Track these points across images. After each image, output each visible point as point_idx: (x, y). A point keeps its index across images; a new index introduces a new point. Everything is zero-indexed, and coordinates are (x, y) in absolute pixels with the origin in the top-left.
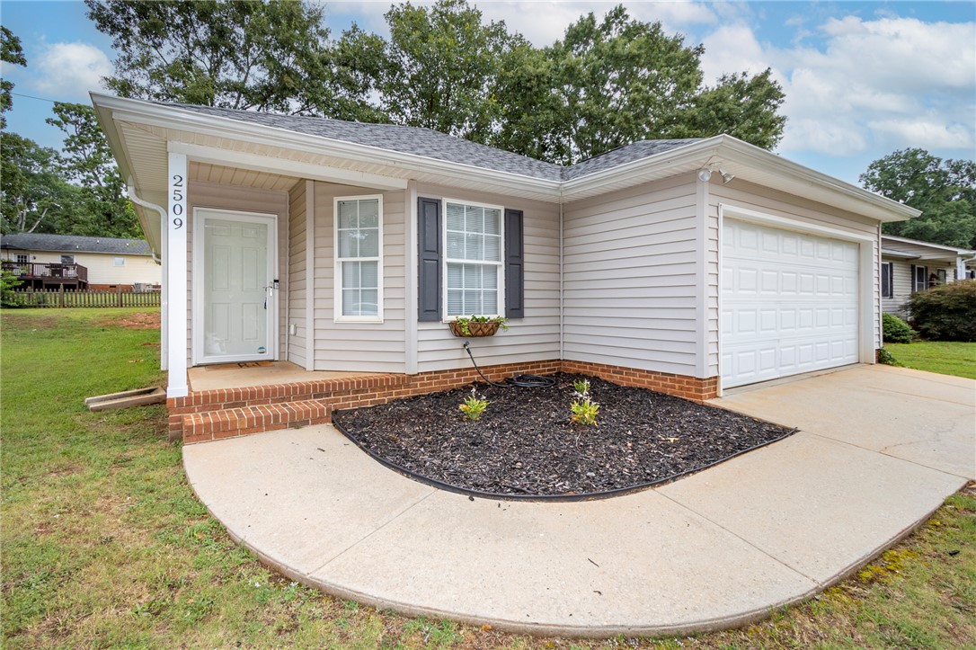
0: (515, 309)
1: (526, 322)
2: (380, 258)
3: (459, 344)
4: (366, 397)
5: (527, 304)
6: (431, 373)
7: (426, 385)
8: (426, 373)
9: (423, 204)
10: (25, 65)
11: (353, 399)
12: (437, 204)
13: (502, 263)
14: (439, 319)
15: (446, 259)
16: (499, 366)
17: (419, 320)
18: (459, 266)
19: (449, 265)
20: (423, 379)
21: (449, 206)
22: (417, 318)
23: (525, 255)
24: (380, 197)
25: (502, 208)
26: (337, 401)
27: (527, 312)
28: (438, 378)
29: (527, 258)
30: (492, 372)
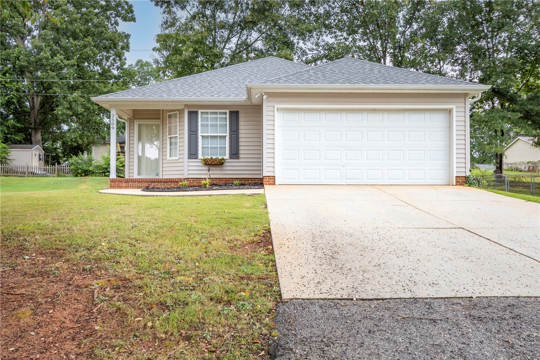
0: (235, 154)
1: (241, 160)
2: (178, 135)
3: (206, 168)
4: (168, 185)
5: (241, 152)
6: (194, 178)
7: (192, 183)
8: (192, 178)
9: (190, 113)
10: (135, 22)
11: (163, 185)
12: (196, 112)
13: (228, 134)
14: (197, 158)
15: (200, 134)
16: (226, 178)
17: (188, 158)
18: (207, 137)
19: (203, 137)
20: (190, 181)
21: (202, 113)
22: (187, 157)
23: (240, 130)
24: (178, 112)
25: (228, 111)
26: (158, 185)
27: (241, 156)
28: (197, 181)
29: (241, 132)
30: (223, 181)
